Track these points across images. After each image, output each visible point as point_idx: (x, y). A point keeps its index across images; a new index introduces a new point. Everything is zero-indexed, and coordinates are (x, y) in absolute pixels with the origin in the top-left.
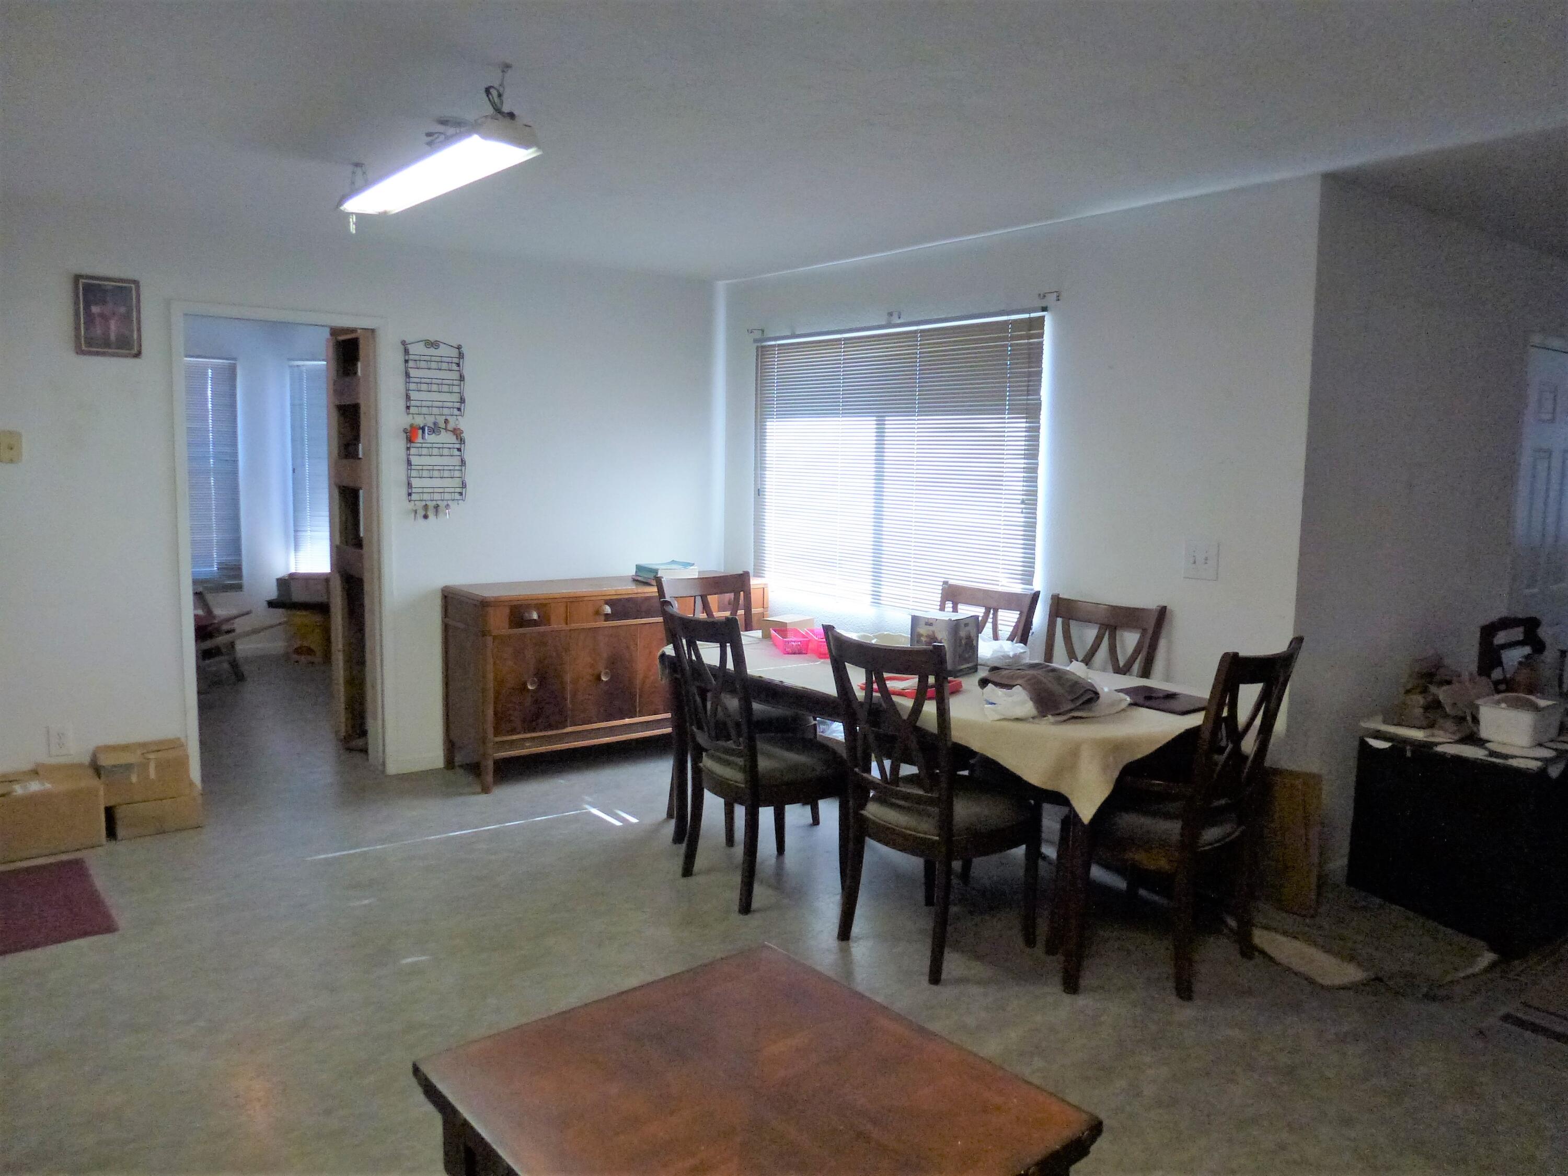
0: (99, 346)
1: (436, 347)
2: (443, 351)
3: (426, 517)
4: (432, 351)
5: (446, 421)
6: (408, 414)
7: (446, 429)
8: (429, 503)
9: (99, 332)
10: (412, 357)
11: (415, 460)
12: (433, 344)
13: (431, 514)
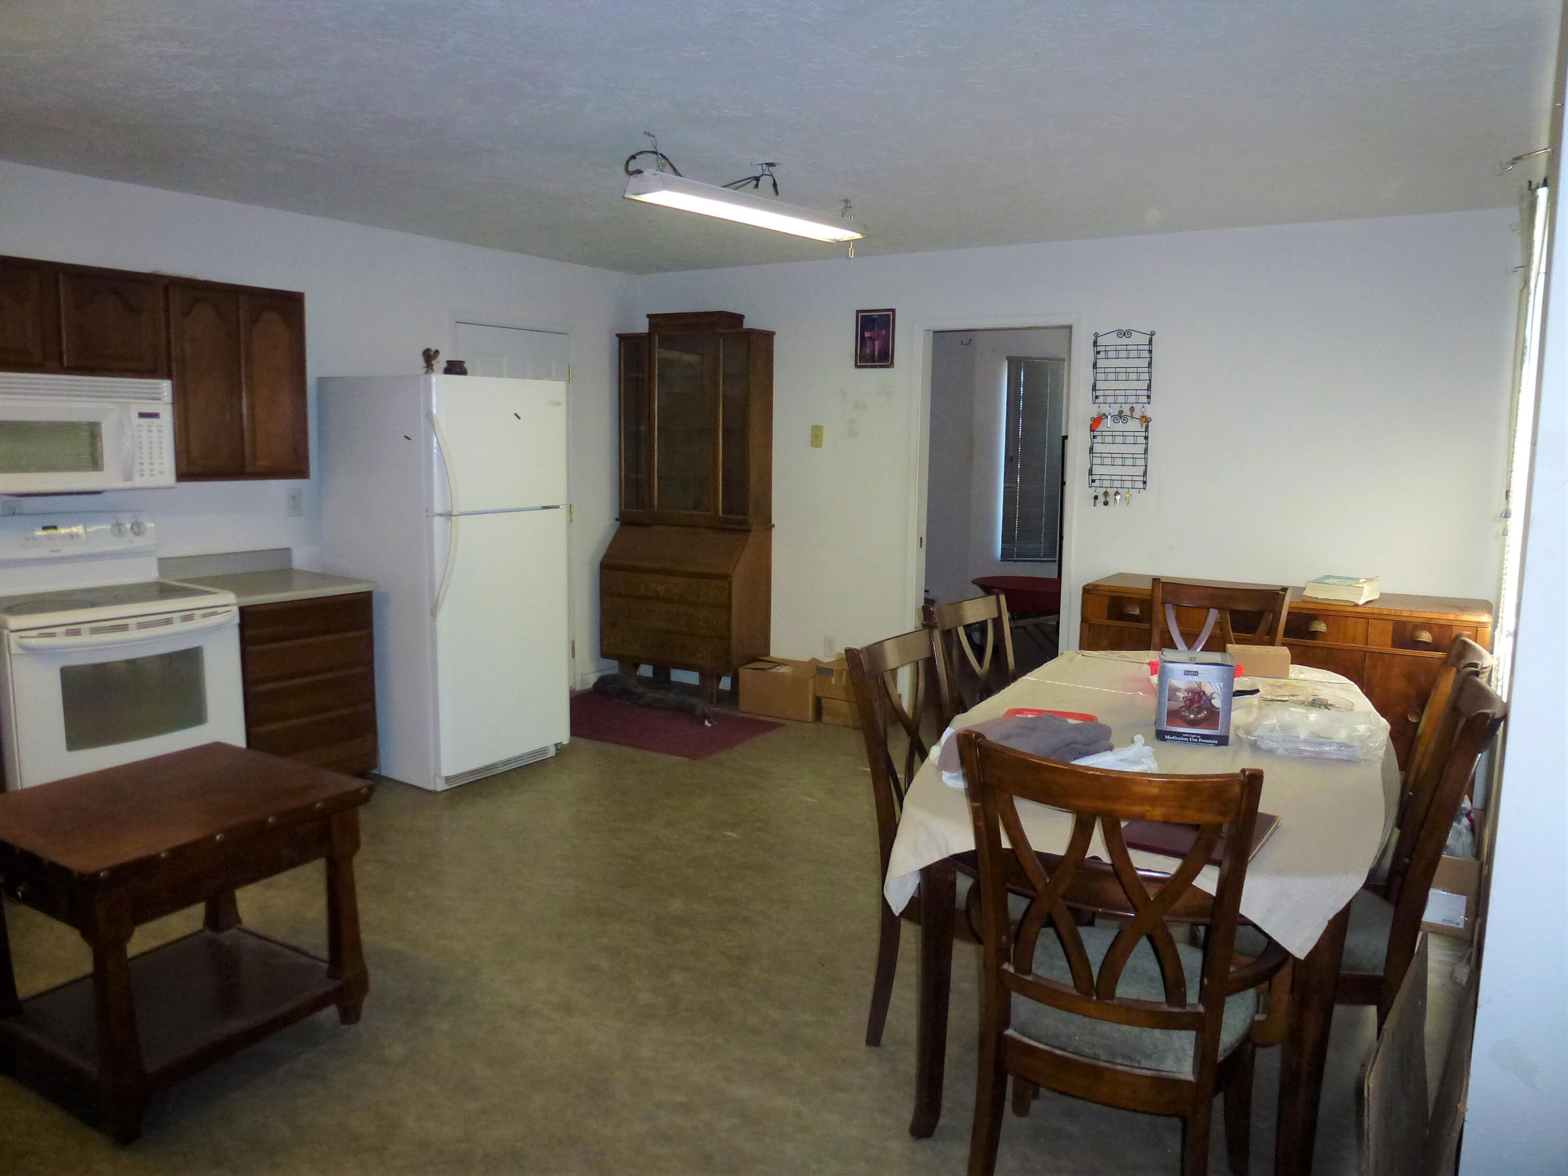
0: (867, 361)
1: (1128, 336)
2: (1136, 339)
3: (1106, 503)
4: (1124, 341)
5: (1132, 409)
6: (1094, 403)
7: (1132, 417)
8: (1109, 490)
9: (868, 351)
10: (1102, 348)
11: (1098, 448)
12: (1126, 334)
13: (1110, 500)
